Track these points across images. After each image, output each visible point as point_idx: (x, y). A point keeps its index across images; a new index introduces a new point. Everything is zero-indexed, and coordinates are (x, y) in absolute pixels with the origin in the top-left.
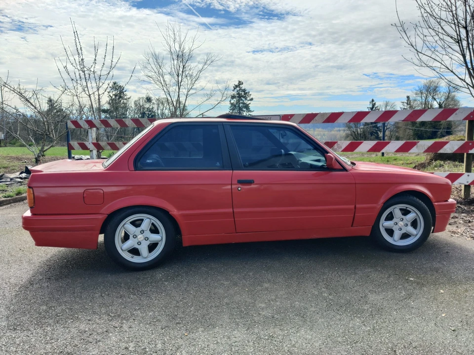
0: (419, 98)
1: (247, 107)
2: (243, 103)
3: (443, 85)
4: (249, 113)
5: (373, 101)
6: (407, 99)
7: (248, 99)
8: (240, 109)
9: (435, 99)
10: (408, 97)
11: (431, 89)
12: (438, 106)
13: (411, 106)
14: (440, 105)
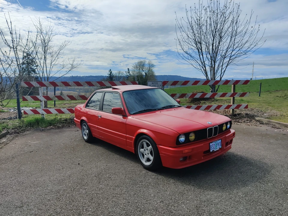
0: (136, 70)
1: (34, 71)
2: (31, 68)
3: (147, 62)
4: (36, 75)
5: (110, 70)
6: (128, 70)
7: (35, 65)
8: (29, 72)
9: (143, 71)
10: (128, 69)
11: (141, 65)
12: (145, 74)
13: (130, 74)
14: (146, 74)
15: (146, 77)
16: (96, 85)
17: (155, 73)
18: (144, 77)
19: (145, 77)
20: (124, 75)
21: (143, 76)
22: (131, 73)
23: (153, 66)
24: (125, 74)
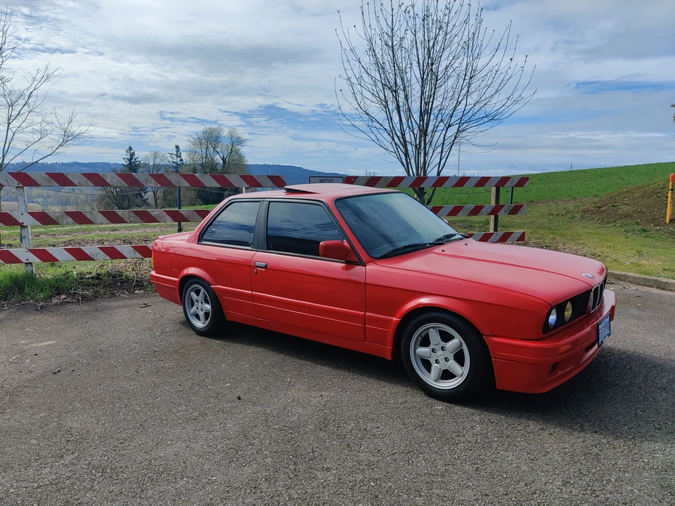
0: (199, 150)
3: (225, 133)
5: (130, 149)
6: (175, 150)
9: (218, 152)
10: (177, 147)
11: (211, 138)
12: (221, 161)
13: (181, 160)
14: (223, 159)
15: (223, 167)
16: (178, 183)
17: (246, 159)
18: (219, 168)
19: (221, 168)
20: (168, 163)
21: (216, 164)
22: (184, 156)
23: (240, 141)
24: (170, 160)
